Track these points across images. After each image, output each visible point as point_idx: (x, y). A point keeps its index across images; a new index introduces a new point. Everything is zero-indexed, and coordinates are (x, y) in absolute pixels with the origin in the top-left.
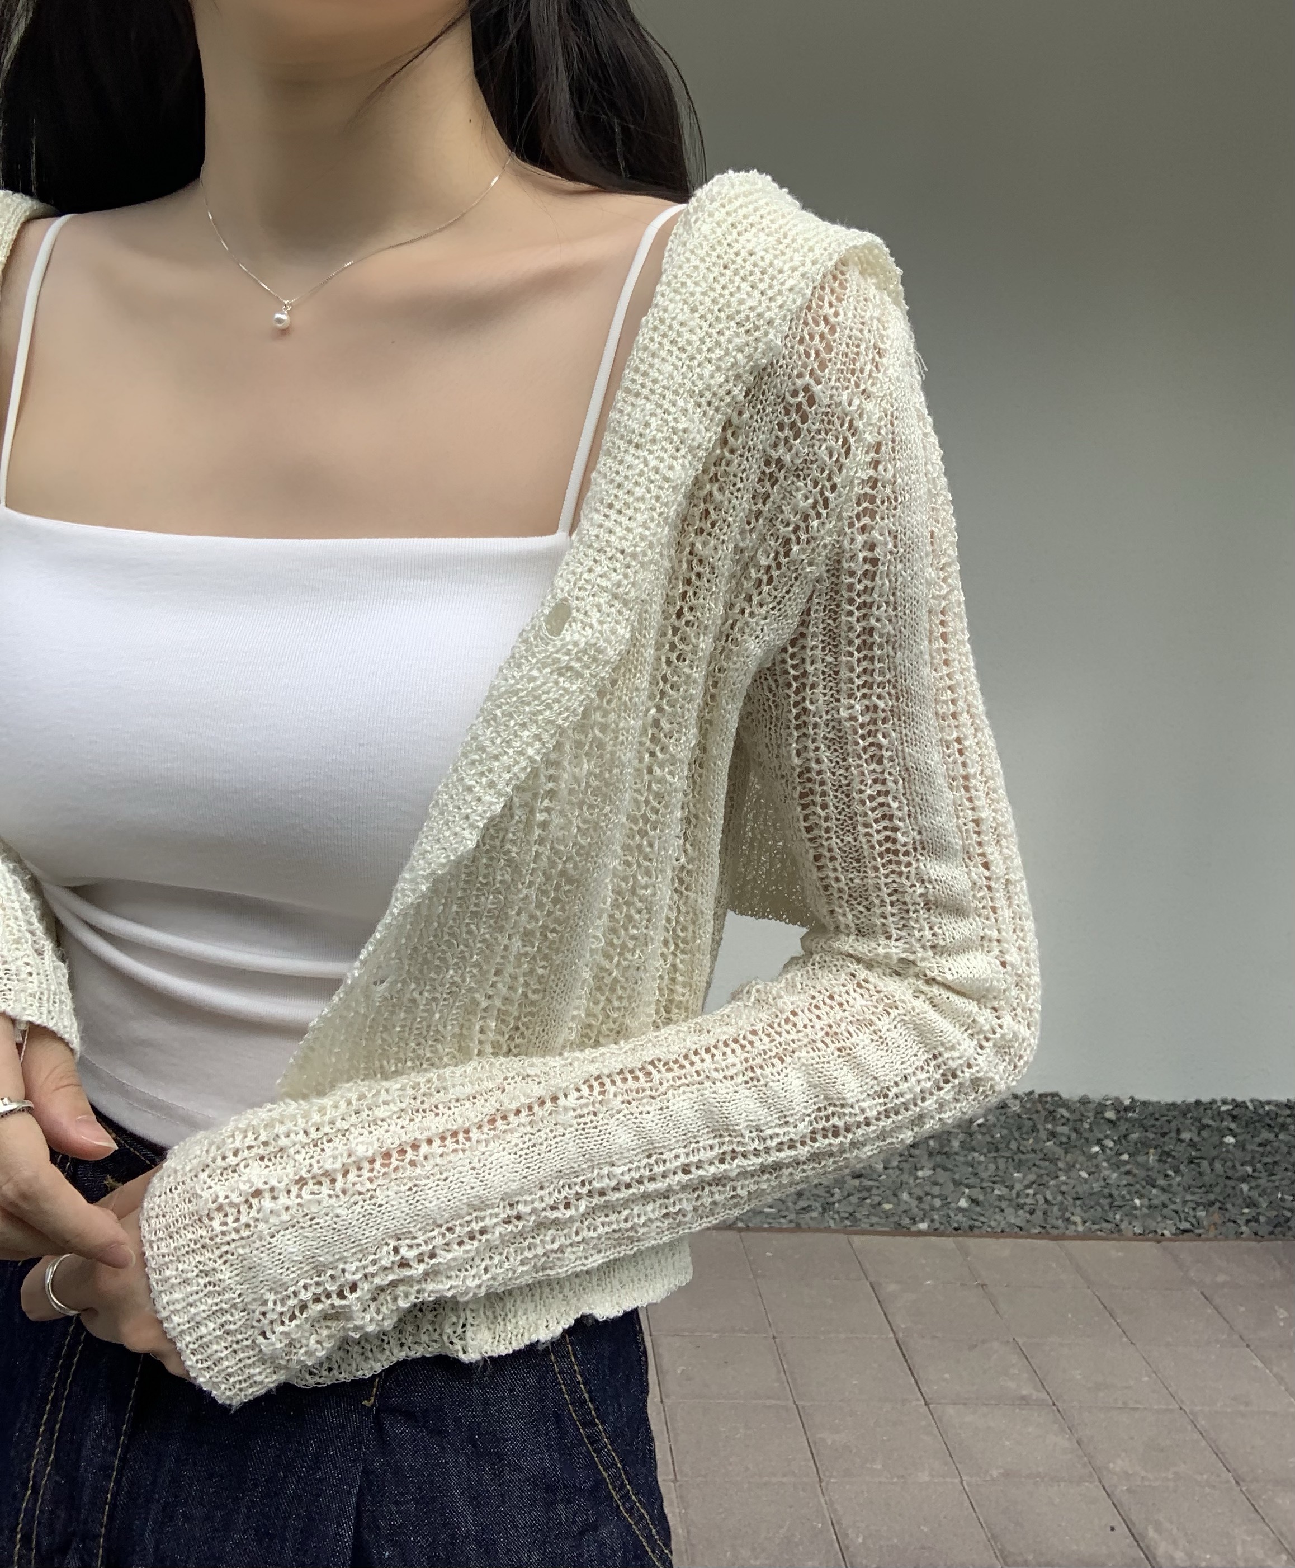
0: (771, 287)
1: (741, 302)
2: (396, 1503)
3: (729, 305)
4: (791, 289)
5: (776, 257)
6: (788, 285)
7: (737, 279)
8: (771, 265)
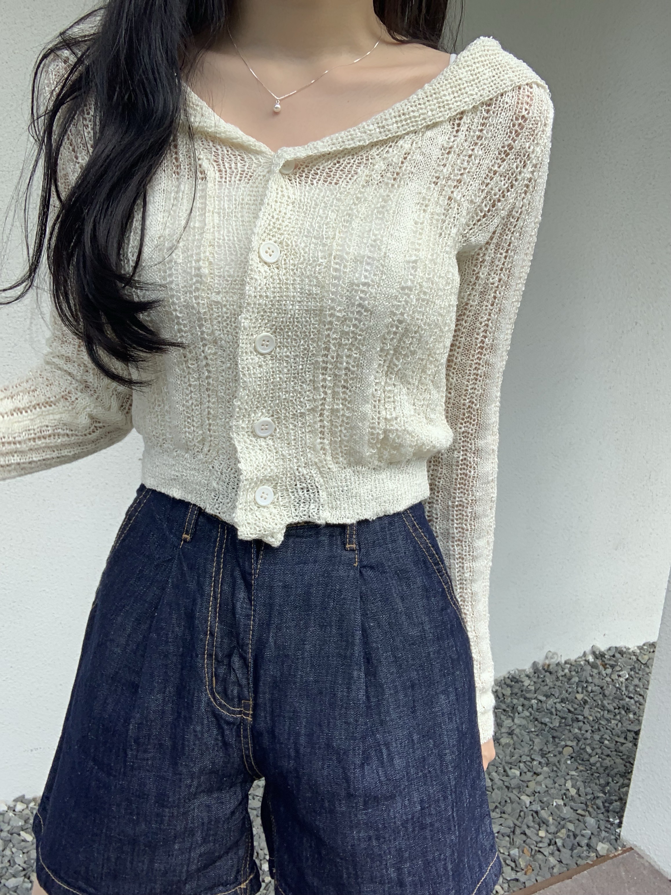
0: (459, 96)
1: (445, 95)
2: (373, 603)
3: (439, 93)
4: (465, 102)
5: (468, 86)
6: (465, 100)
7: (449, 86)
8: (464, 88)
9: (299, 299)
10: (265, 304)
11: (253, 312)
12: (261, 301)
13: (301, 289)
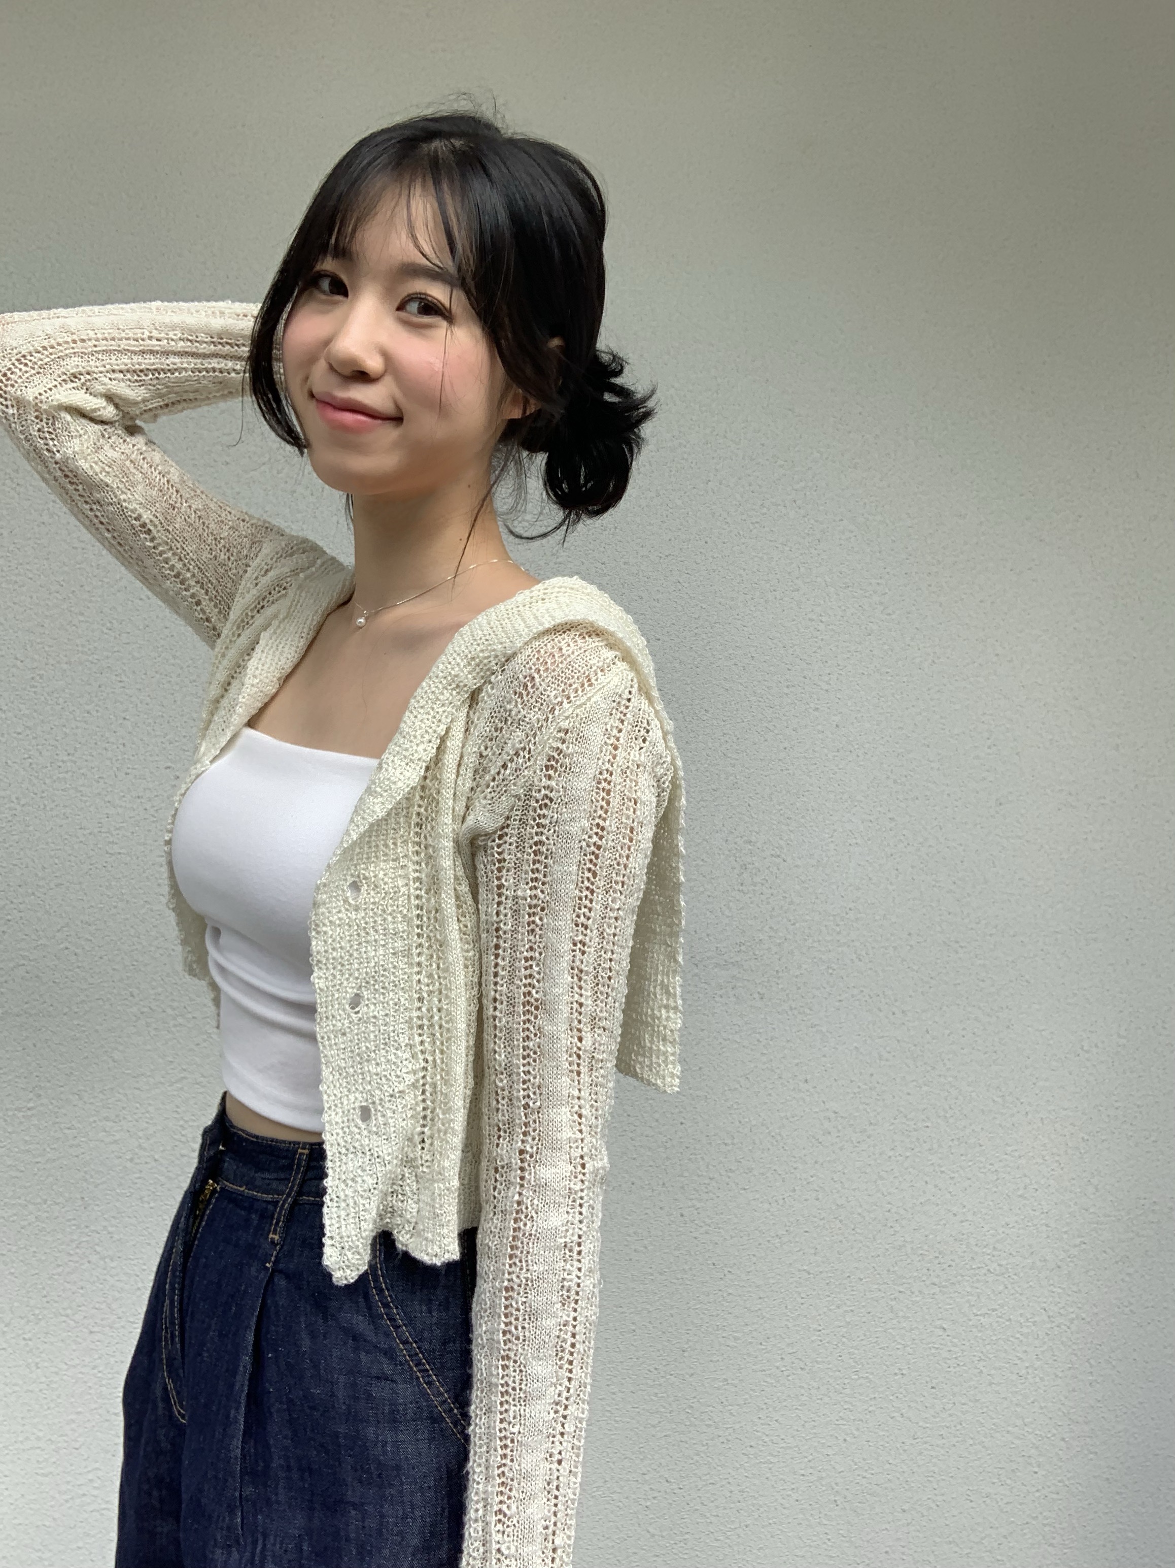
9: (382, 943)
10: (342, 957)
11: (327, 969)
12: (335, 954)
13: (385, 929)
